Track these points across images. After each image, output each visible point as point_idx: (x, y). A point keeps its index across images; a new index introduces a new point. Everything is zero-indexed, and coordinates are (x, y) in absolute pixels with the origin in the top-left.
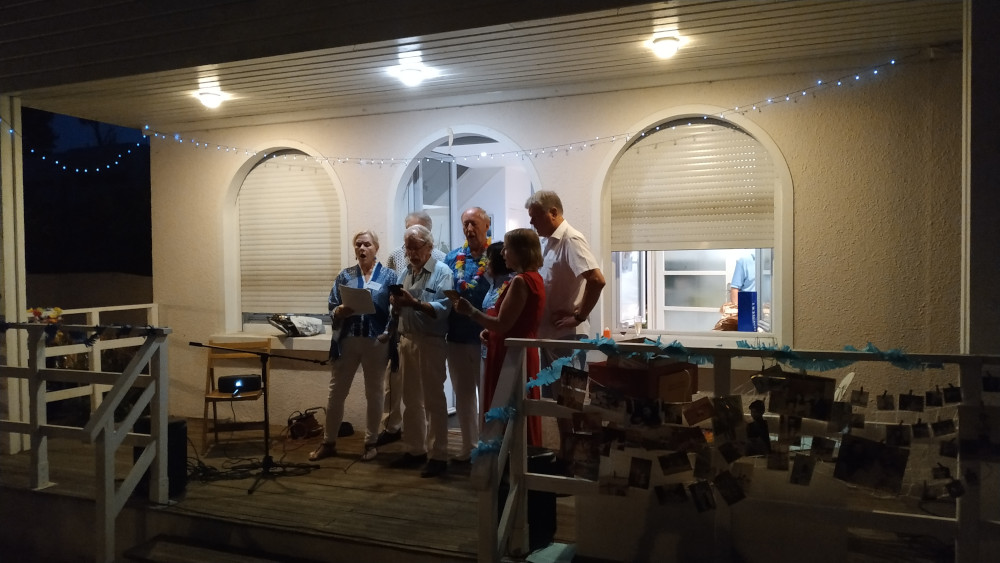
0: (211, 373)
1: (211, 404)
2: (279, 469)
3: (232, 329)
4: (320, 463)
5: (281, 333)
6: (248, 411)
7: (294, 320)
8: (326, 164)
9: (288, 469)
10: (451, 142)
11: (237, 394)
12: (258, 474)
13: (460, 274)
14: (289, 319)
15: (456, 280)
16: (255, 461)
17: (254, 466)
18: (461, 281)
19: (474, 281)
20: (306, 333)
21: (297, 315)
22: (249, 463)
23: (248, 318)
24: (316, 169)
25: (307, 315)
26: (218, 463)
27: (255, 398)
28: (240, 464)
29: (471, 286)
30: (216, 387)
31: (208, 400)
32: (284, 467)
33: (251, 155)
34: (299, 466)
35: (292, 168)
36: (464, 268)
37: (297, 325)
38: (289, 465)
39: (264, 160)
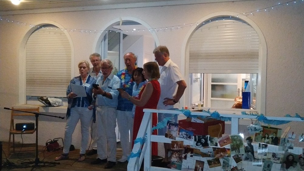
0: (12, 121)
1: (12, 135)
2: (42, 164)
3: (22, 103)
4: (60, 162)
5: (43, 105)
6: (28, 139)
7: (49, 99)
8: (66, 32)
9: (46, 164)
10: (121, 24)
11: (24, 131)
12: (33, 166)
13: (123, 81)
14: (47, 99)
15: (121, 83)
16: (31, 160)
17: (31, 163)
18: (123, 84)
19: (129, 84)
20: (55, 105)
21: (51, 97)
22: (28, 161)
23: (29, 98)
24: (61, 34)
25: (55, 97)
26: (15, 161)
27: (32, 133)
28: (25, 161)
29: (128, 86)
30: (15, 128)
31: (11, 134)
32: (45, 163)
33: (32, 27)
34: (51, 163)
35: (51, 33)
36: (125, 78)
37: (51, 102)
38: (46, 162)
39: (38, 29)
